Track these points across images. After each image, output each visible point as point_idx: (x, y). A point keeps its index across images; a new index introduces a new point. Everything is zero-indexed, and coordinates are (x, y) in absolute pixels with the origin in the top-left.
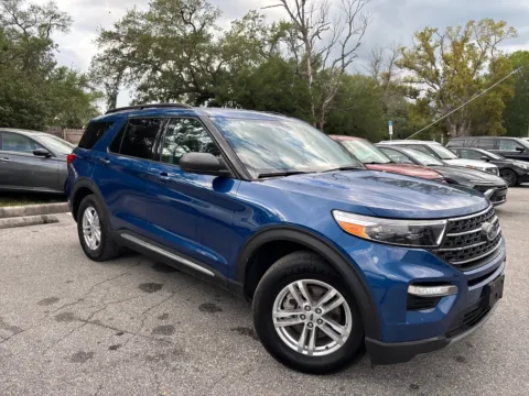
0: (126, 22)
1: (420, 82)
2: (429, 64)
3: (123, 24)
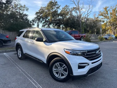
1: (104, 19)
2: (107, 15)
3: (40, 10)
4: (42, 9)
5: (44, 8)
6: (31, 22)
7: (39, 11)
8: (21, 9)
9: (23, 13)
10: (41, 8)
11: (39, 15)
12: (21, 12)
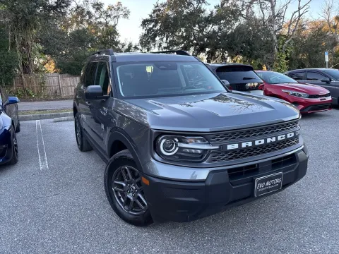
0: (154, 11)
3: (154, 13)
4: (159, 10)
5: (164, 6)
6: (138, 49)
7: (151, 16)
8: (109, 16)
9: (115, 25)
10: (156, 7)
11: (151, 26)
12: (111, 23)
